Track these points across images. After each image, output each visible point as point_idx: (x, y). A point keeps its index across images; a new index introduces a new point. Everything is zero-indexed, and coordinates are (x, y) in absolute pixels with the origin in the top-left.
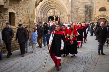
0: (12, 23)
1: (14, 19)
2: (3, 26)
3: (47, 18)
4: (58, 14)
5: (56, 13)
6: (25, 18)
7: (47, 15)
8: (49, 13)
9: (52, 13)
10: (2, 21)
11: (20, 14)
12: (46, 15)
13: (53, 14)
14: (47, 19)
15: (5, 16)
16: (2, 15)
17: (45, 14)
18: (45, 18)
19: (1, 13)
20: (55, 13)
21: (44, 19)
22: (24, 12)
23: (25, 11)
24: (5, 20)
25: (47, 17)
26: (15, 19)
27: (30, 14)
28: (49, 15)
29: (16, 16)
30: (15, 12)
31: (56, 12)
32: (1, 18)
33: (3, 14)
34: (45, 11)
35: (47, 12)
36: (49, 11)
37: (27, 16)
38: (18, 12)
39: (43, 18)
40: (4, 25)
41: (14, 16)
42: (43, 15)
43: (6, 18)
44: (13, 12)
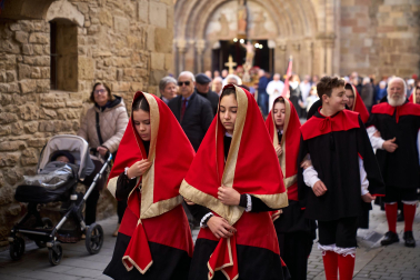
0: (61, 77)
1: (75, 57)
2: (21, 93)
3: (209, 52)
4: (266, 32)
5: (258, 22)
6: (125, 51)
7: (205, 36)
8: (215, 27)
9: (233, 27)
10: (17, 68)
11: (103, 28)
12: (200, 33)
13: (242, 32)
14: (209, 60)
15: (33, 38)
16: (20, 34)
17: (195, 31)
18: (196, 53)
19: (15, 21)
20: (253, 26)
21: (190, 56)
22: (123, 20)
23: (128, 13)
24: (30, 60)
25: (207, 45)
26: (80, 57)
27: (150, 29)
28: (218, 34)
29: (86, 39)
30: (80, 20)
31: (254, 17)
32: (15, 48)
33: (24, 28)
34: (196, 12)
35: (209, 20)
36: (217, 15)
37: (134, 39)
38: (95, 20)
39: (185, 51)
40: (25, 89)
41: (74, 37)
42: (187, 36)
43: (39, 48)
44: (70, 17)
